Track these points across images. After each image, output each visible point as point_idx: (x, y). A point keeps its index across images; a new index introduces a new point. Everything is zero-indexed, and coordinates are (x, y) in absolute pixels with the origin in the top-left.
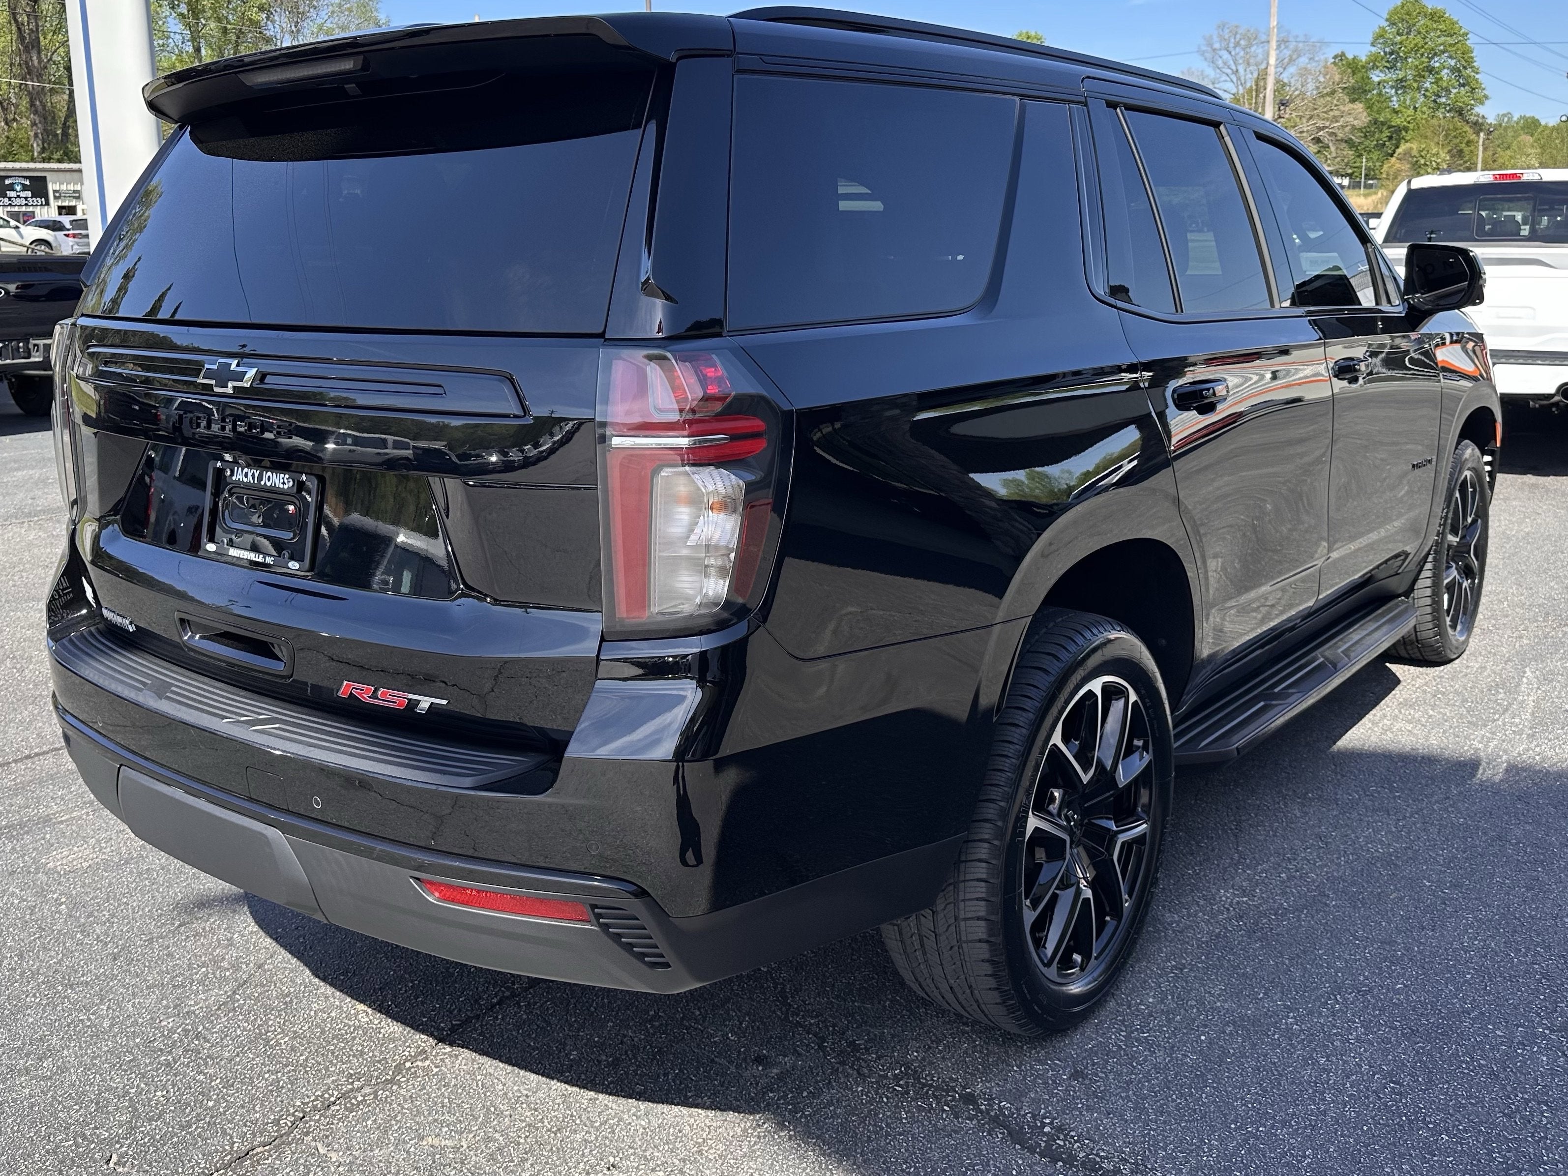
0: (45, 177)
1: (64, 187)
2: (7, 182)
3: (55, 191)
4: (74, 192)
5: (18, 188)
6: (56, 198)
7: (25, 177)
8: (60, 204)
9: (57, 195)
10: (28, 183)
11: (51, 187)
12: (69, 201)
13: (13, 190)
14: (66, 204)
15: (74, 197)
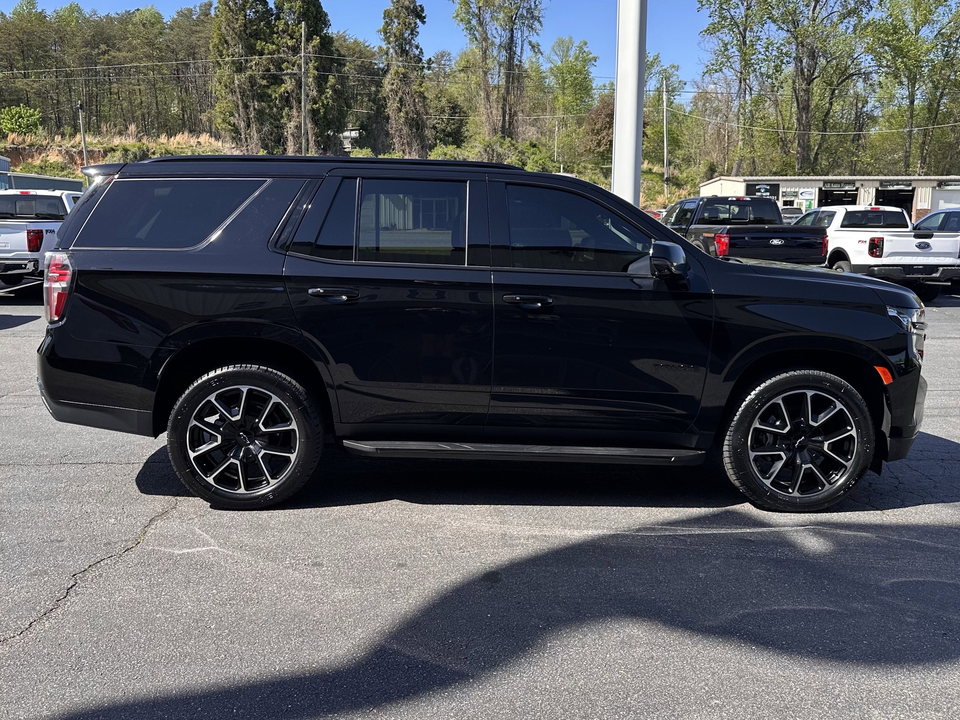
0: (779, 184)
1: (789, 190)
2: (757, 187)
3: (783, 192)
4: (794, 192)
5: (763, 191)
6: (783, 196)
7: (767, 185)
8: (785, 199)
9: (784, 194)
10: (768, 188)
11: (781, 190)
12: (791, 198)
13: (760, 192)
14: (788, 199)
15: (793, 196)
